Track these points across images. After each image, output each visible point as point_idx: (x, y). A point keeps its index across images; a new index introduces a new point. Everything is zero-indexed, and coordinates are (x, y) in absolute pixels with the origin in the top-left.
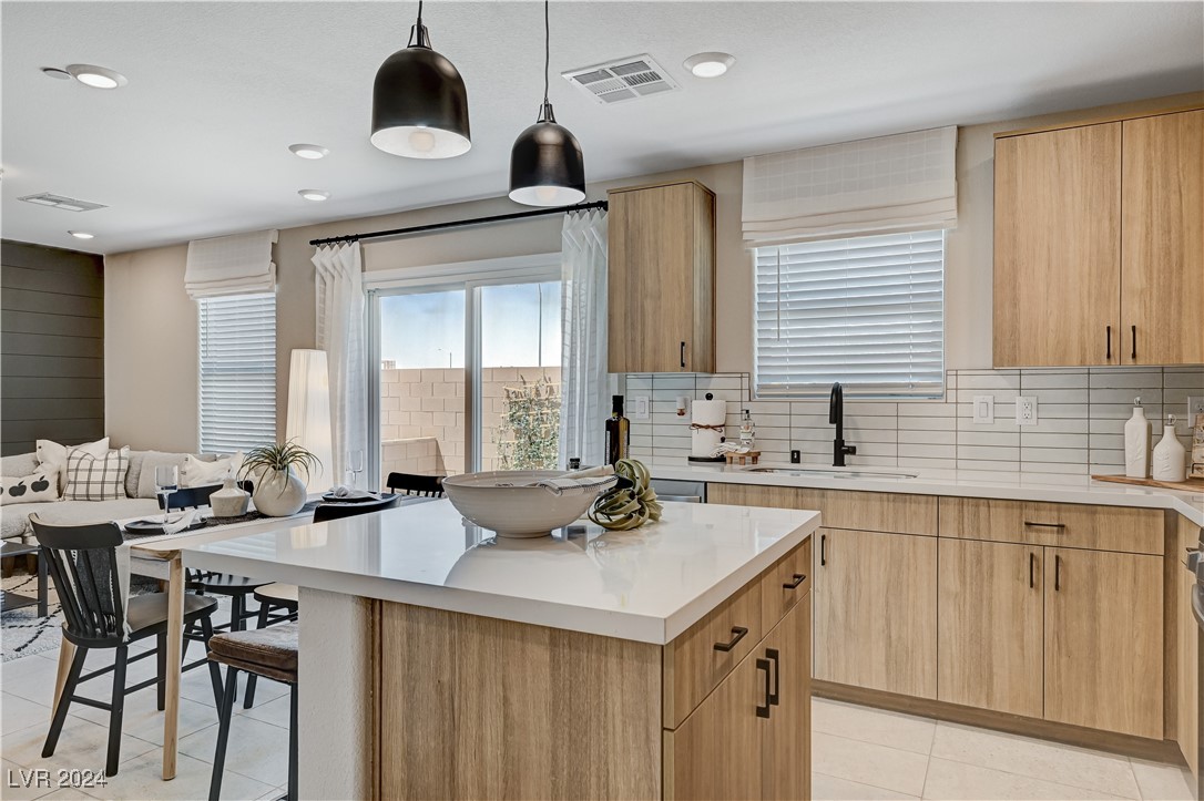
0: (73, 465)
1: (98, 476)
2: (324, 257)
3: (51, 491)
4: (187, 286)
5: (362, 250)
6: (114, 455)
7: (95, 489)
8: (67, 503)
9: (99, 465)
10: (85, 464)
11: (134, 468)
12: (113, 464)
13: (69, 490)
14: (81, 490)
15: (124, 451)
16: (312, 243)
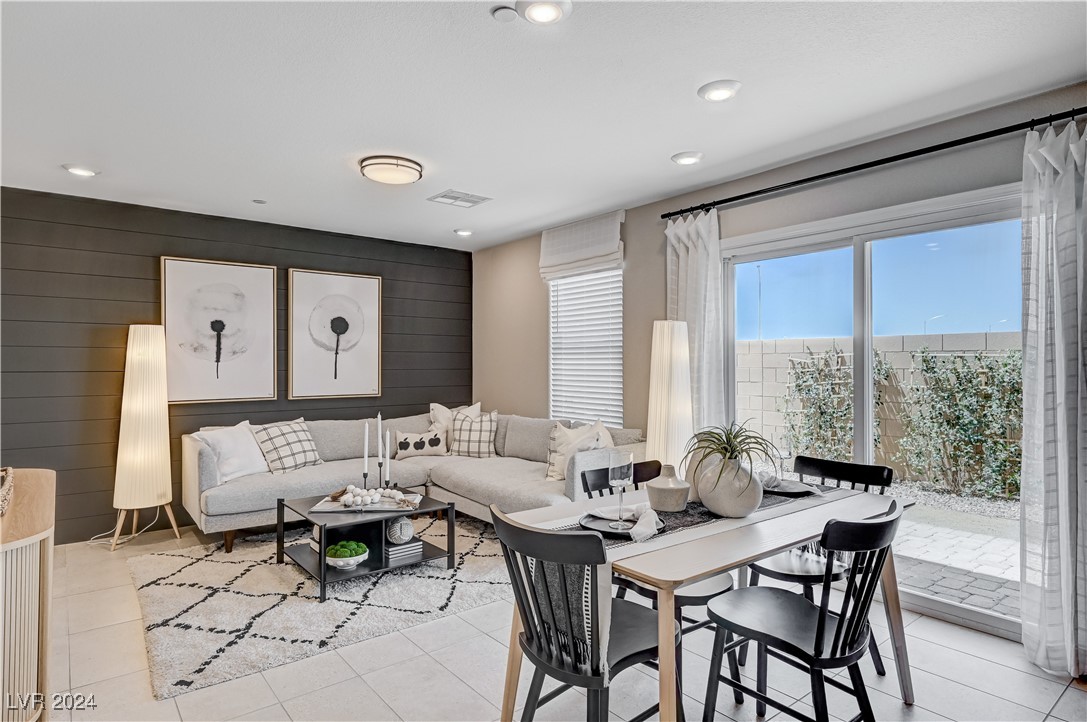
0: (458, 425)
1: (475, 436)
2: (677, 229)
3: (442, 447)
4: (541, 270)
5: (719, 217)
6: (486, 418)
7: (474, 447)
8: (454, 457)
9: (476, 426)
10: (466, 426)
11: (502, 431)
12: (486, 426)
13: (455, 446)
14: (464, 447)
15: (494, 415)
16: (663, 216)
